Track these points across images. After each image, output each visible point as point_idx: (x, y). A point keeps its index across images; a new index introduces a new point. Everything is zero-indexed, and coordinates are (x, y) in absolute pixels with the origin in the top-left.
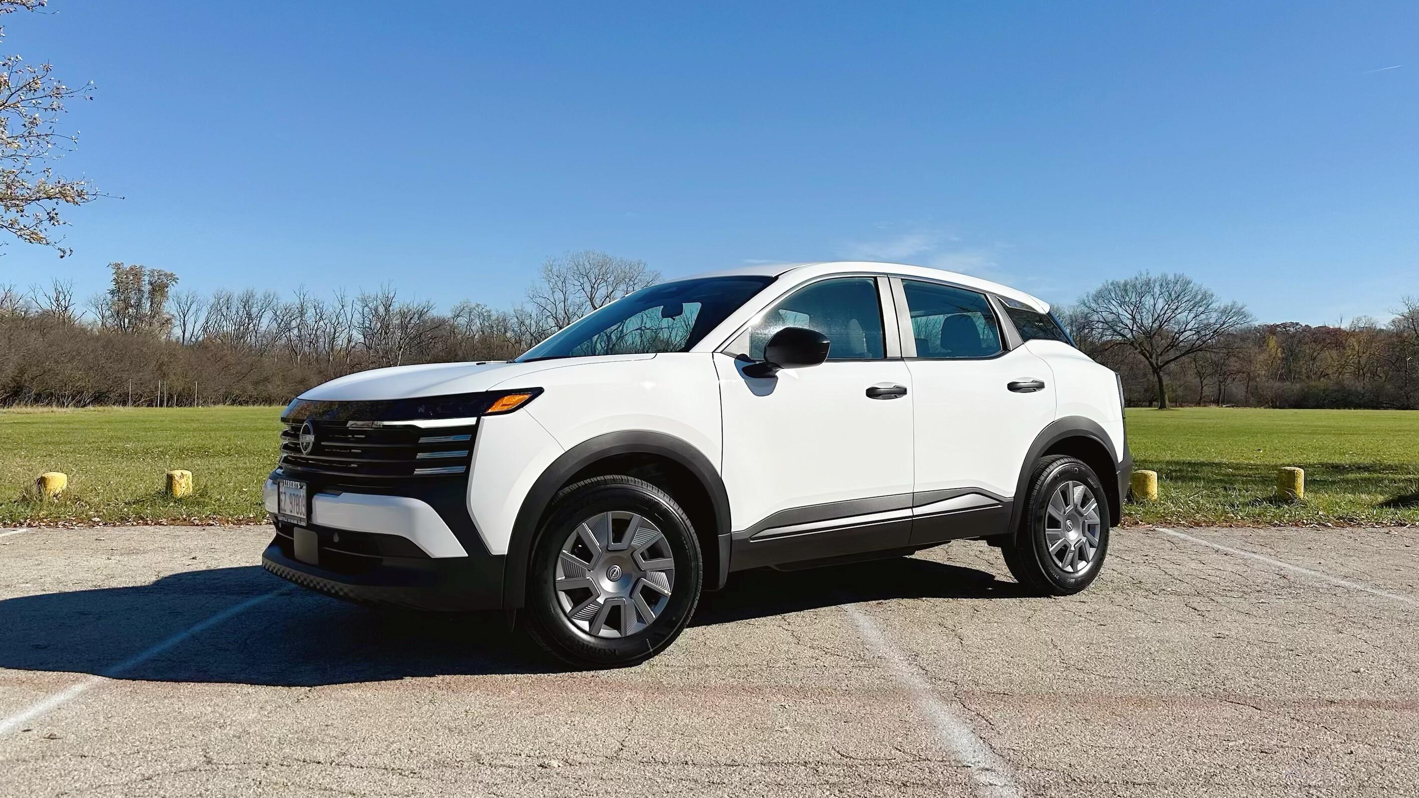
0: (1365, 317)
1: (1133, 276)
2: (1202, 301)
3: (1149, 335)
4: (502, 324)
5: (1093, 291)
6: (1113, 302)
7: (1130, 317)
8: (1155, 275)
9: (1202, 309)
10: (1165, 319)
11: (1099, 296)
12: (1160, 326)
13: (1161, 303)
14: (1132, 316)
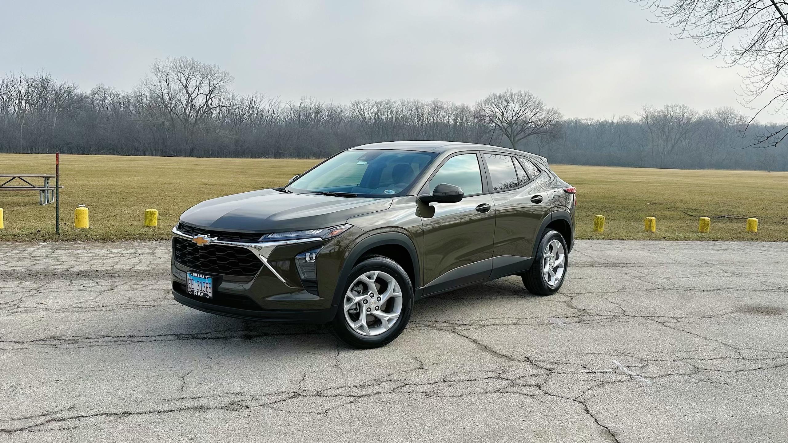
0: (627, 116)
1: (504, 92)
2: (538, 106)
3: (510, 124)
4: (126, 100)
5: (484, 98)
6: (493, 105)
7: (501, 114)
8: (515, 91)
9: (538, 110)
10: (519, 116)
11: (487, 101)
12: (516, 120)
13: (517, 106)
14: (502, 113)
